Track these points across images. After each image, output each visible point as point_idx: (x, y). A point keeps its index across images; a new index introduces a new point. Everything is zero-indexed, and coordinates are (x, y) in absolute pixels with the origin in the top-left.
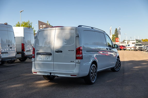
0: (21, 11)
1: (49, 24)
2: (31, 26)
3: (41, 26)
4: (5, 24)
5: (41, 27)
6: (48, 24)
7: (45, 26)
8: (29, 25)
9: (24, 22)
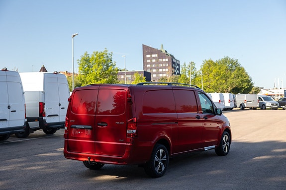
0: (74, 36)
1: (166, 51)
2: (111, 60)
3: (148, 56)
4: (3, 70)
5: (148, 58)
6: (163, 51)
7: (156, 55)
8: (108, 57)
9: (97, 52)
